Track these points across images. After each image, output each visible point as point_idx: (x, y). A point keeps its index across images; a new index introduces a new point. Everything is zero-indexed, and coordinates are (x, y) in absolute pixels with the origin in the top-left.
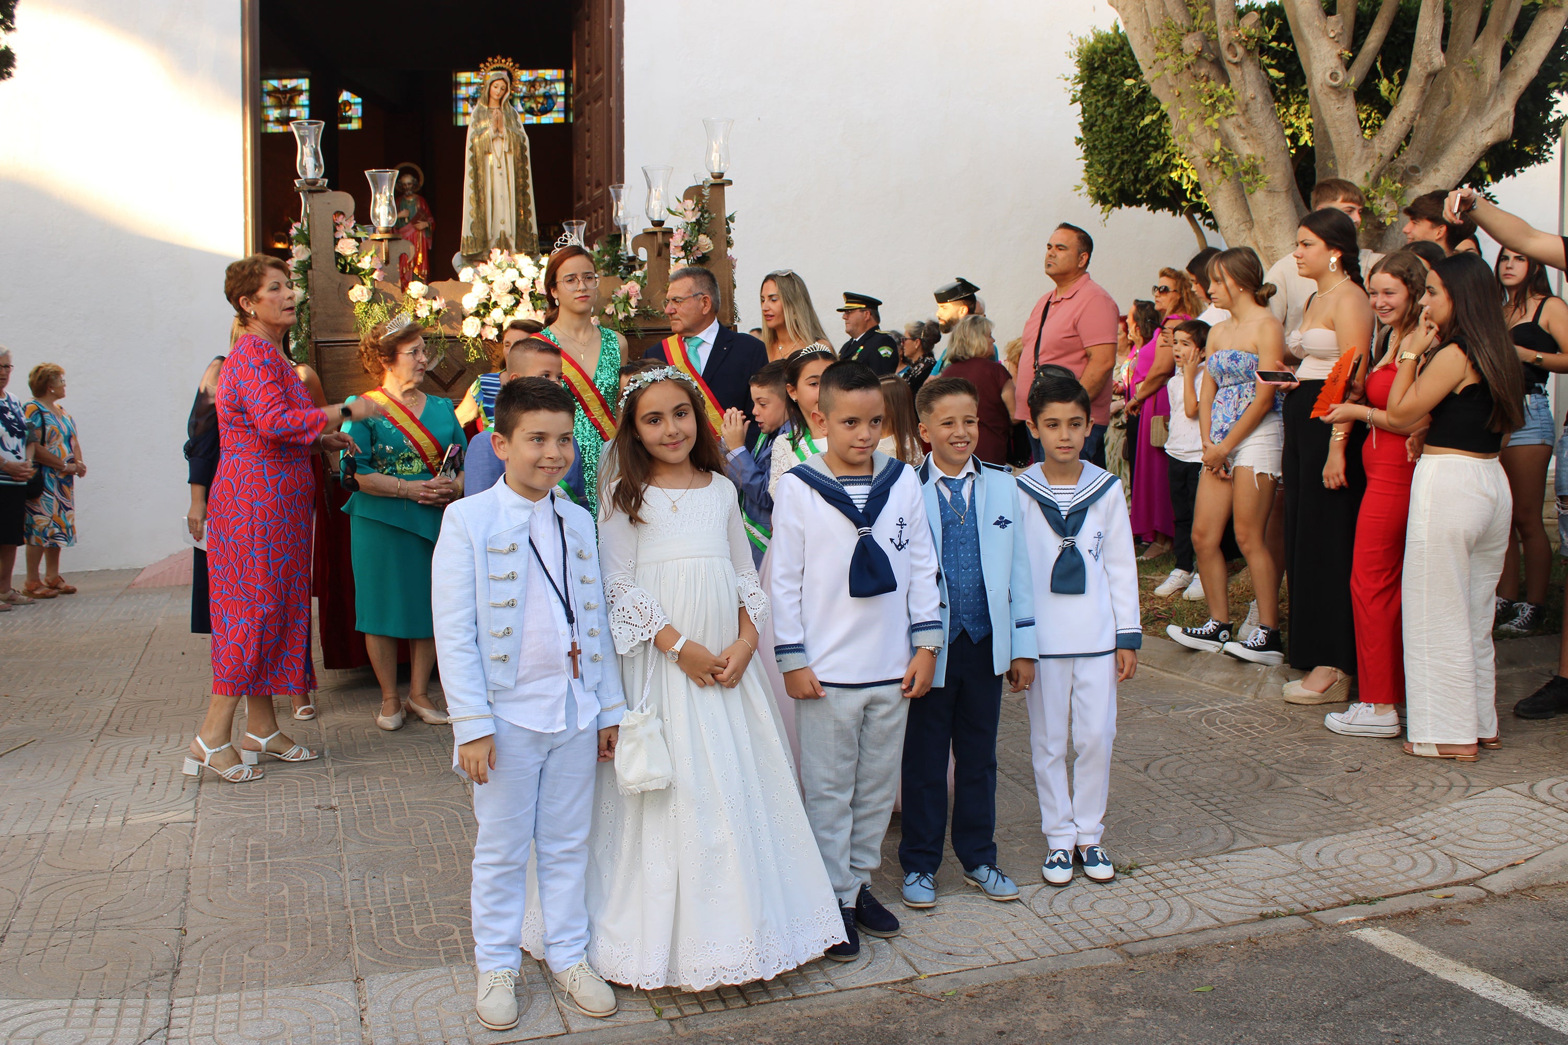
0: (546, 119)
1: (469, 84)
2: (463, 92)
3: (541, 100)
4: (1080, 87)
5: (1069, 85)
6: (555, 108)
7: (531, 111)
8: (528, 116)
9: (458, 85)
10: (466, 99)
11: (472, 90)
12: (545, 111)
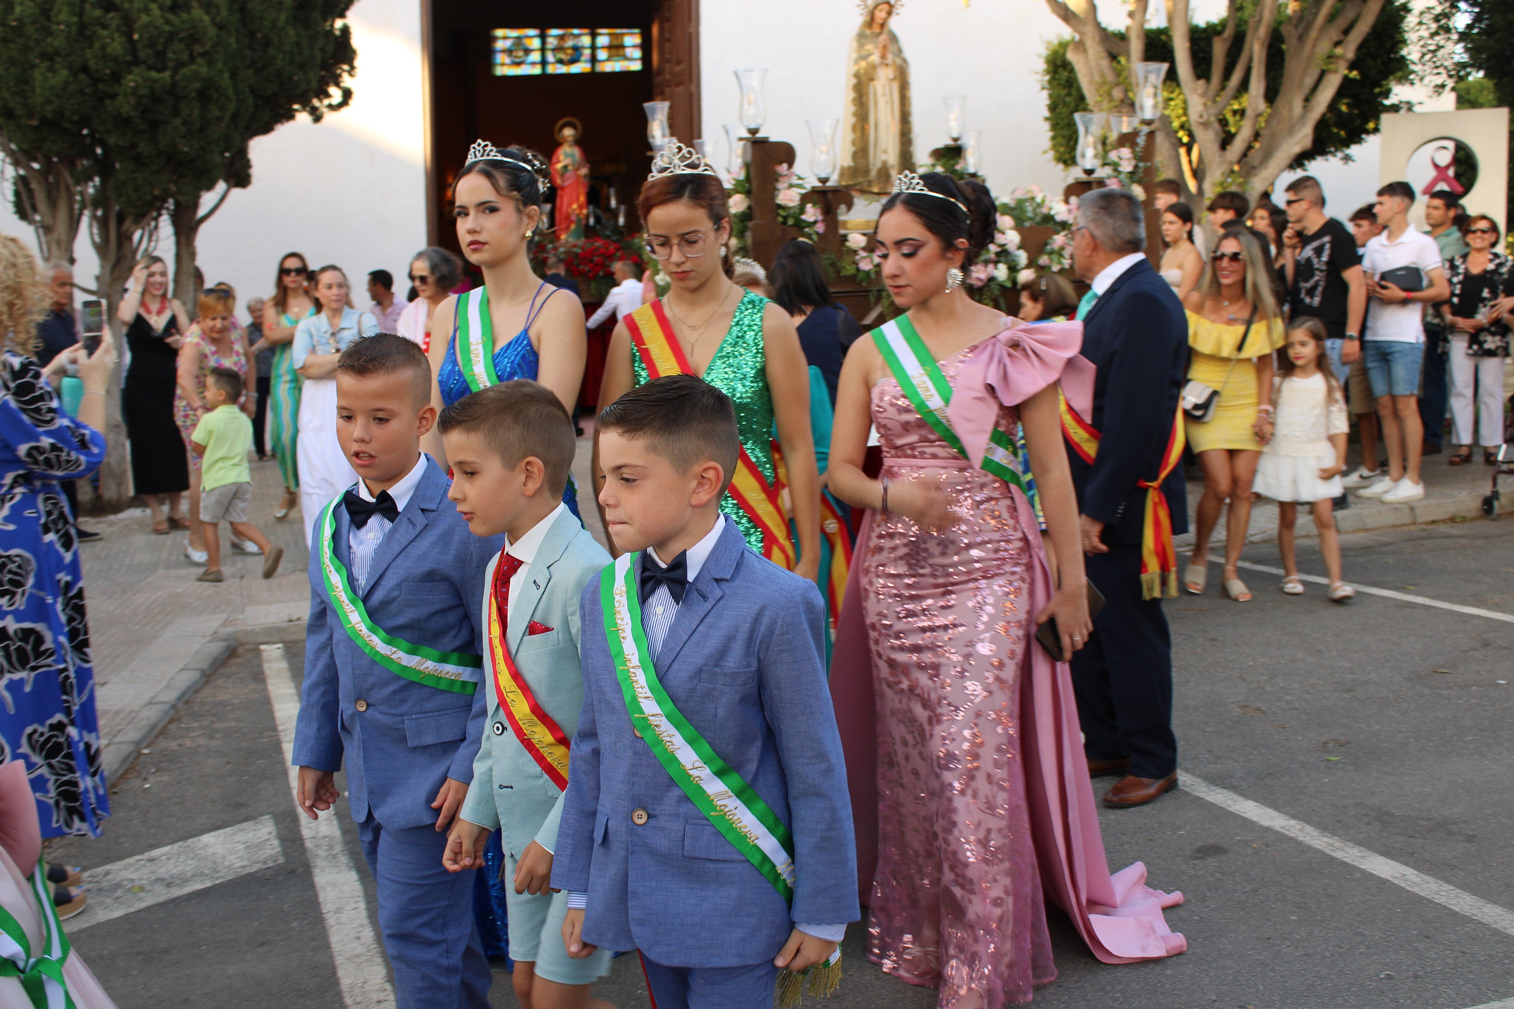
0: (575, 69)
1: (505, 38)
2: (500, 45)
3: (570, 52)
4: (1047, 78)
5: (1039, 77)
6: (583, 58)
7: (561, 62)
8: (559, 66)
9: (495, 39)
10: (503, 51)
11: (508, 44)
12: (573, 61)
